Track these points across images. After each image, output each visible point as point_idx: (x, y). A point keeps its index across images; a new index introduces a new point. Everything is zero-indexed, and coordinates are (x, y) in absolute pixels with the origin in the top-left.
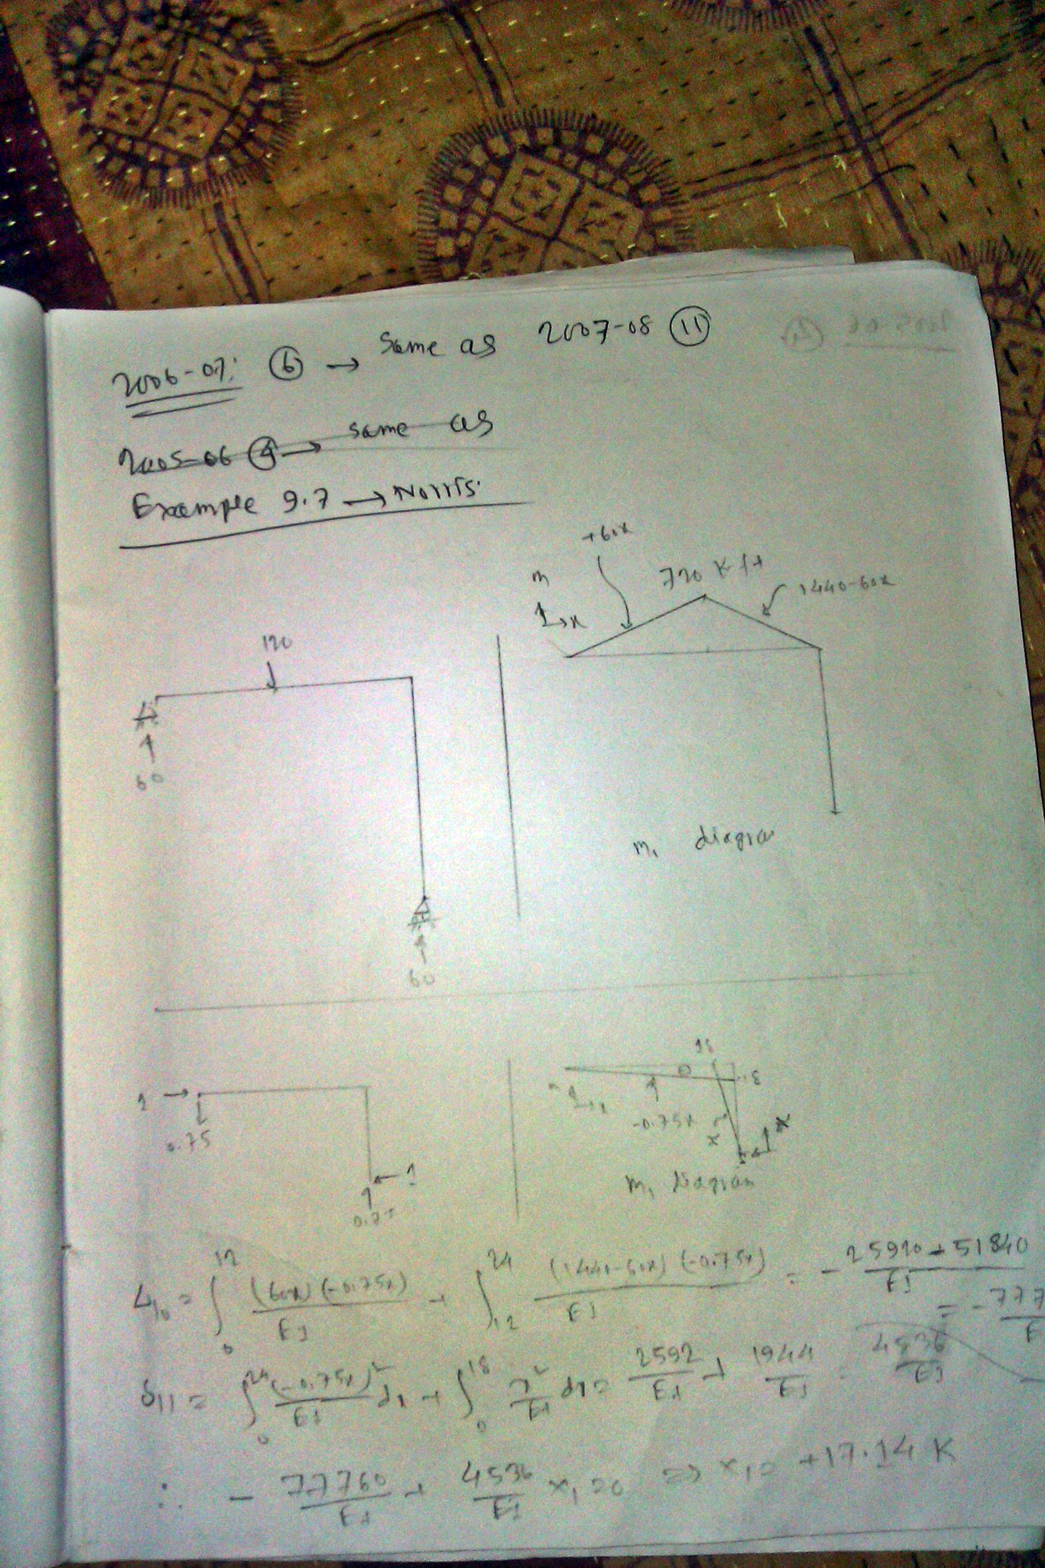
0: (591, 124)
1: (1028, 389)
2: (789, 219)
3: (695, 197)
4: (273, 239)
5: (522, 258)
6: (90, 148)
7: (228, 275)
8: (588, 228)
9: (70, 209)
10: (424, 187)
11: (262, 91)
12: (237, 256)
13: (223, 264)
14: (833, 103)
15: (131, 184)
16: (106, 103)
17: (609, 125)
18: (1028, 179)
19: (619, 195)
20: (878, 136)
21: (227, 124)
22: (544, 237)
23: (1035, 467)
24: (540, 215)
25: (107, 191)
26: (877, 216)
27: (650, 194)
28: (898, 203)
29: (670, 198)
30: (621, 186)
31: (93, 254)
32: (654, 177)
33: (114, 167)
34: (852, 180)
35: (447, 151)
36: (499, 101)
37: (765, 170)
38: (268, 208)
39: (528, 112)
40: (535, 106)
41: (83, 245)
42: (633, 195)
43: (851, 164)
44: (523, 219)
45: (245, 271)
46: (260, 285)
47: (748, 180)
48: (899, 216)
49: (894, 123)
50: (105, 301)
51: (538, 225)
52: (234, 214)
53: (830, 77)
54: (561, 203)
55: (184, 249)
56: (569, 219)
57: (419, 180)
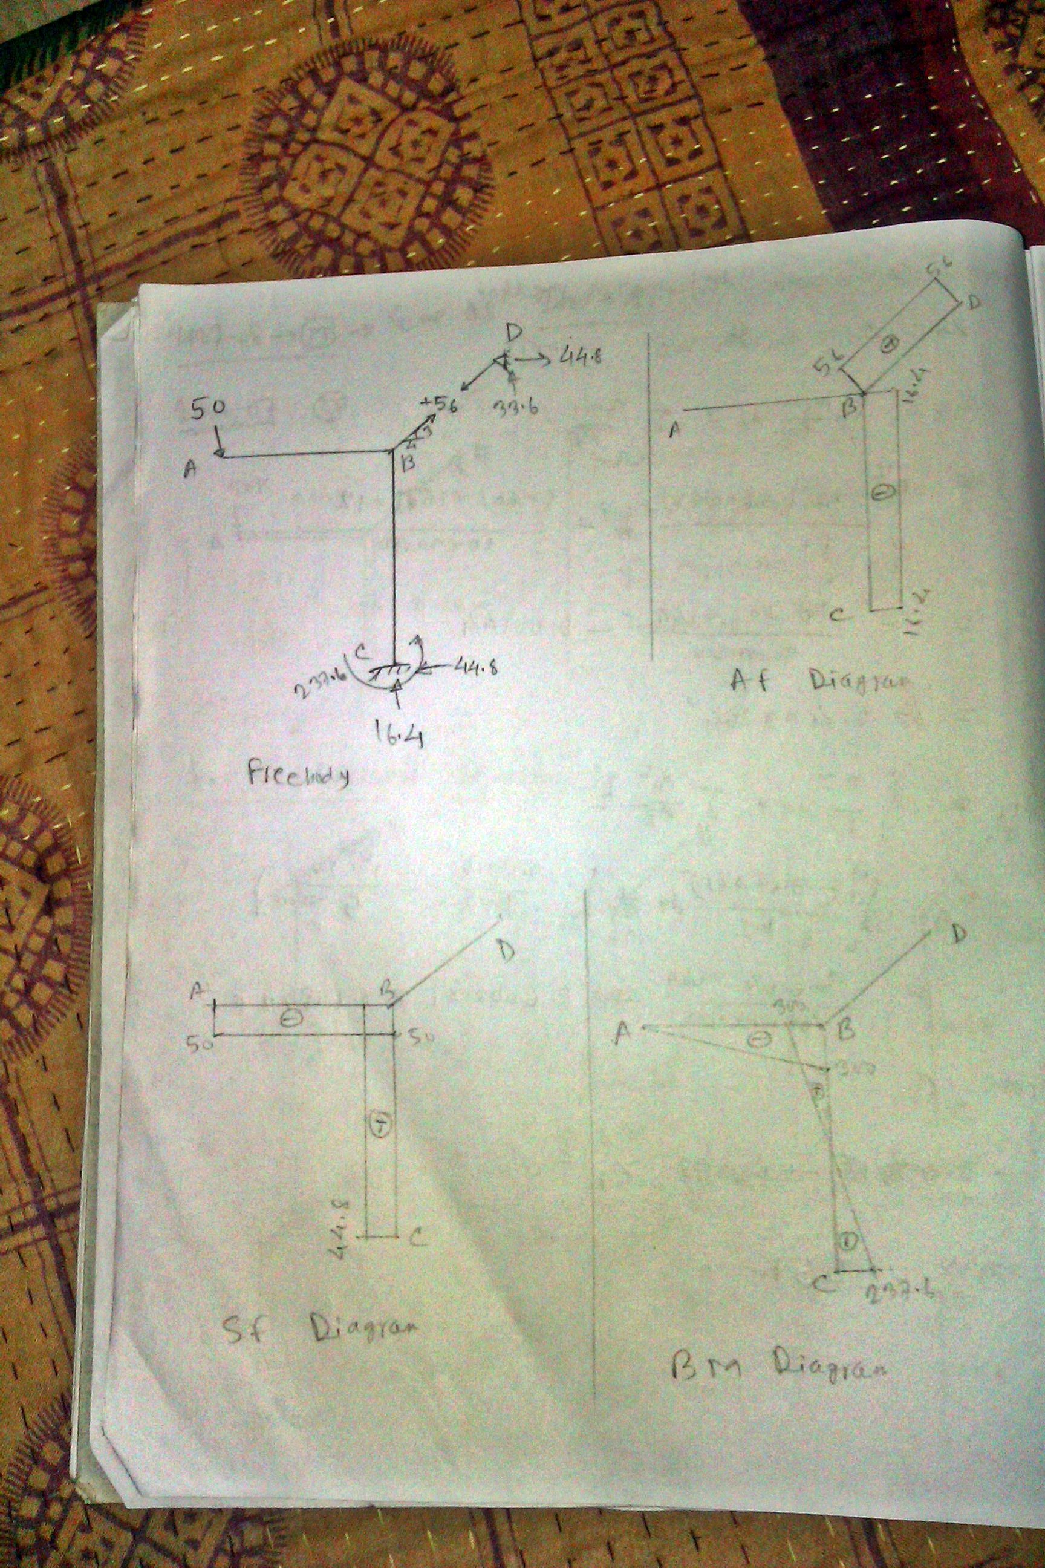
6: (1022, 88)
9: (1006, 146)
16: (1033, 42)
31: (1035, 192)
41: (1024, 184)
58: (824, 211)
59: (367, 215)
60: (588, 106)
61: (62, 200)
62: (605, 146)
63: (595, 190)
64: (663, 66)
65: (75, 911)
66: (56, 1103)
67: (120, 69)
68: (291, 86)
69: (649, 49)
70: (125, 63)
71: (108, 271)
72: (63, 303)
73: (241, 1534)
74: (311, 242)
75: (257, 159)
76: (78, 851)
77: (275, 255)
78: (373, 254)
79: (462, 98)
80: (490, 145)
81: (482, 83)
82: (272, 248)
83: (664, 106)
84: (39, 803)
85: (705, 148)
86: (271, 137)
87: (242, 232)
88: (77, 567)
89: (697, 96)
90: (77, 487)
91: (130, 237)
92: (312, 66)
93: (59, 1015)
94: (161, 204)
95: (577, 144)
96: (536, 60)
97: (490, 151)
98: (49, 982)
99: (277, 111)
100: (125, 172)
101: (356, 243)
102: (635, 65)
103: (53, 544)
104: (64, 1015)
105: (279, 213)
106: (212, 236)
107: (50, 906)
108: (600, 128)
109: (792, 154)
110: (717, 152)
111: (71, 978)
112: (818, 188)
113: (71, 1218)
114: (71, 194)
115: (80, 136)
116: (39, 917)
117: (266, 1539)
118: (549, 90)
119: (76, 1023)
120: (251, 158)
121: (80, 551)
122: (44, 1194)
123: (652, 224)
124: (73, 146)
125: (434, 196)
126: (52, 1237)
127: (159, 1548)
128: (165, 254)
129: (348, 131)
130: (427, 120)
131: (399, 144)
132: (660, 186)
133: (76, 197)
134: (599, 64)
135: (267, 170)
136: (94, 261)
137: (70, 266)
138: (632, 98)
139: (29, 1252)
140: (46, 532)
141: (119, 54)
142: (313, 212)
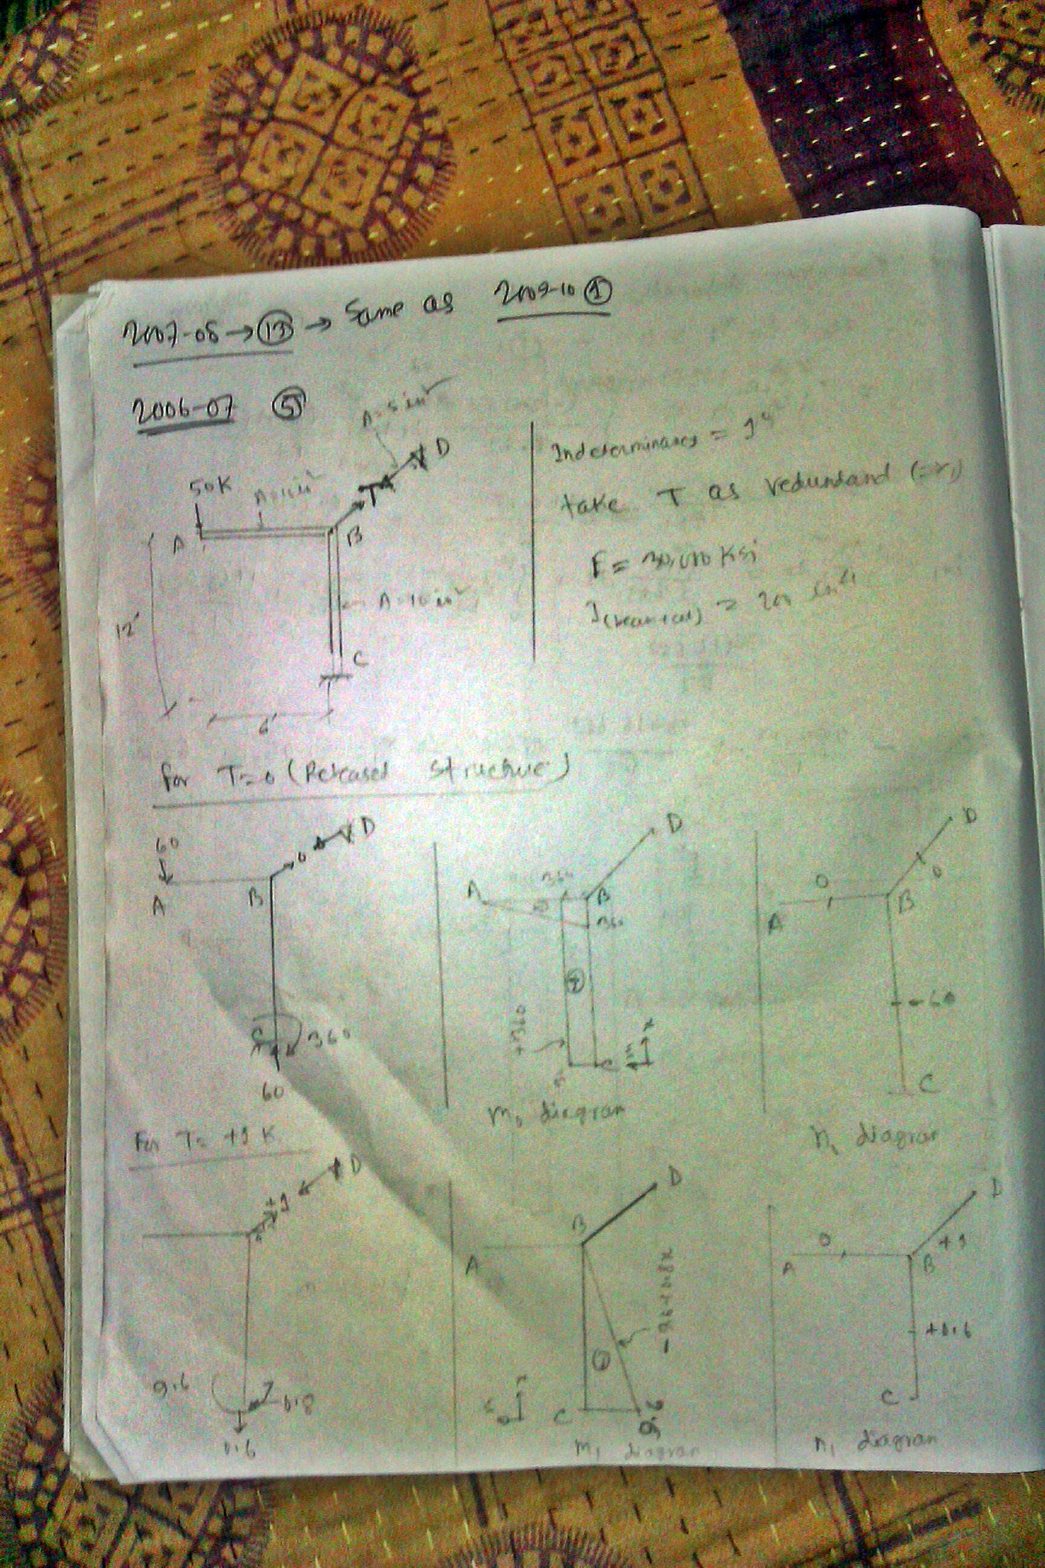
6: (986, 58)
9: (970, 118)
15: (1040, 96)
16: (999, 12)
25: (1012, 103)
31: (999, 166)
33: (1018, 77)
41: (987, 157)
50: (1013, 216)
58: (787, 185)
59: (326, 195)
60: (550, 79)
61: (16, 183)
62: (566, 122)
63: (558, 166)
64: (626, 38)
65: (51, 904)
66: (38, 1091)
67: (73, 49)
68: (247, 63)
69: (610, 19)
70: (77, 43)
71: (66, 256)
72: (20, 289)
73: (233, 1498)
74: (272, 223)
75: (213, 138)
76: (52, 843)
77: (235, 238)
78: (334, 235)
79: (421, 72)
80: (450, 121)
81: (442, 56)
82: (231, 231)
83: (626, 80)
84: (12, 796)
85: (668, 120)
86: (229, 116)
87: (202, 214)
88: (42, 558)
89: (660, 69)
90: (39, 477)
91: (88, 222)
92: (268, 41)
93: (38, 1005)
94: (118, 186)
95: (537, 120)
96: (495, 32)
97: (451, 127)
98: (27, 973)
99: (233, 89)
100: (80, 154)
101: (317, 223)
102: (596, 37)
103: (17, 536)
104: (43, 1005)
105: (237, 194)
106: (169, 219)
107: (25, 899)
108: (561, 104)
109: (756, 127)
110: (680, 125)
111: (49, 969)
112: (782, 161)
113: (58, 1202)
114: (25, 177)
115: (33, 118)
116: (14, 911)
117: (257, 1501)
118: (510, 64)
119: (56, 1012)
120: (208, 137)
121: (45, 543)
122: (30, 1180)
123: (615, 201)
124: (25, 128)
125: (393, 174)
126: (39, 1220)
127: (154, 1513)
128: (125, 237)
129: (307, 107)
130: (387, 96)
131: (358, 121)
132: (623, 162)
133: (31, 180)
134: (559, 35)
135: (225, 149)
136: (50, 246)
137: (26, 251)
138: (594, 72)
139: (17, 1237)
140: (10, 524)
141: (70, 34)
142: (272, 194)
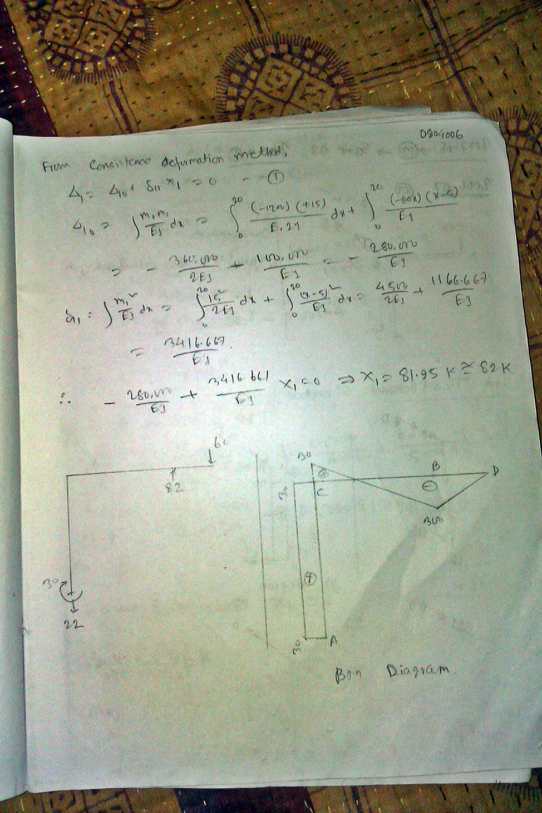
0: (307, 43)
1: (533, 185)
2: (410, 94)
3: (362, 81)
4: (140, 100)
5: (271, 112)
6: (44, 52)
7: (116, 119)
8: (306, 97)
9: (33, 84)
10: (219, 74)
11: (135, 23)
12: (121, 110)
13: (114, 114)
14: (434, 33)
15: (66, 70)
16: (53, 29)
17: (317, 43)
18: (534, 75)
19: (322, 80)
20: (457, 52)
21: (115, 40)
22: (283, 101)
23: (536, 226)
24: (281, 90)
25: (53, 74)
26: (456, 93)
27: (338, 80)
28: (467, 86)
29: (349, 82)
30: (323, 76)
31: (45, 107)
32: (340, 71)
33: (57, 61)
34: (444, 75)
35: (231, 56)
36: (260, 31)
37: (399, 68)
38: (138, 84)
39: (274, 35)
40: (278, 33)
41: (40, 103)
42: (329, 80)
43: (442, 66)
44: (272, 92)
45: (125, 117)
46: (133, 124)
47: (390, 73)
48: (467, 94)
49: (466, 44)
50: (52, 132)
51: (279, 95)
52: (120, 87)
53: (433, 20)
54: (292, 84)
55: (93, 105)
56: (296, 92)
57: (217, 71)
